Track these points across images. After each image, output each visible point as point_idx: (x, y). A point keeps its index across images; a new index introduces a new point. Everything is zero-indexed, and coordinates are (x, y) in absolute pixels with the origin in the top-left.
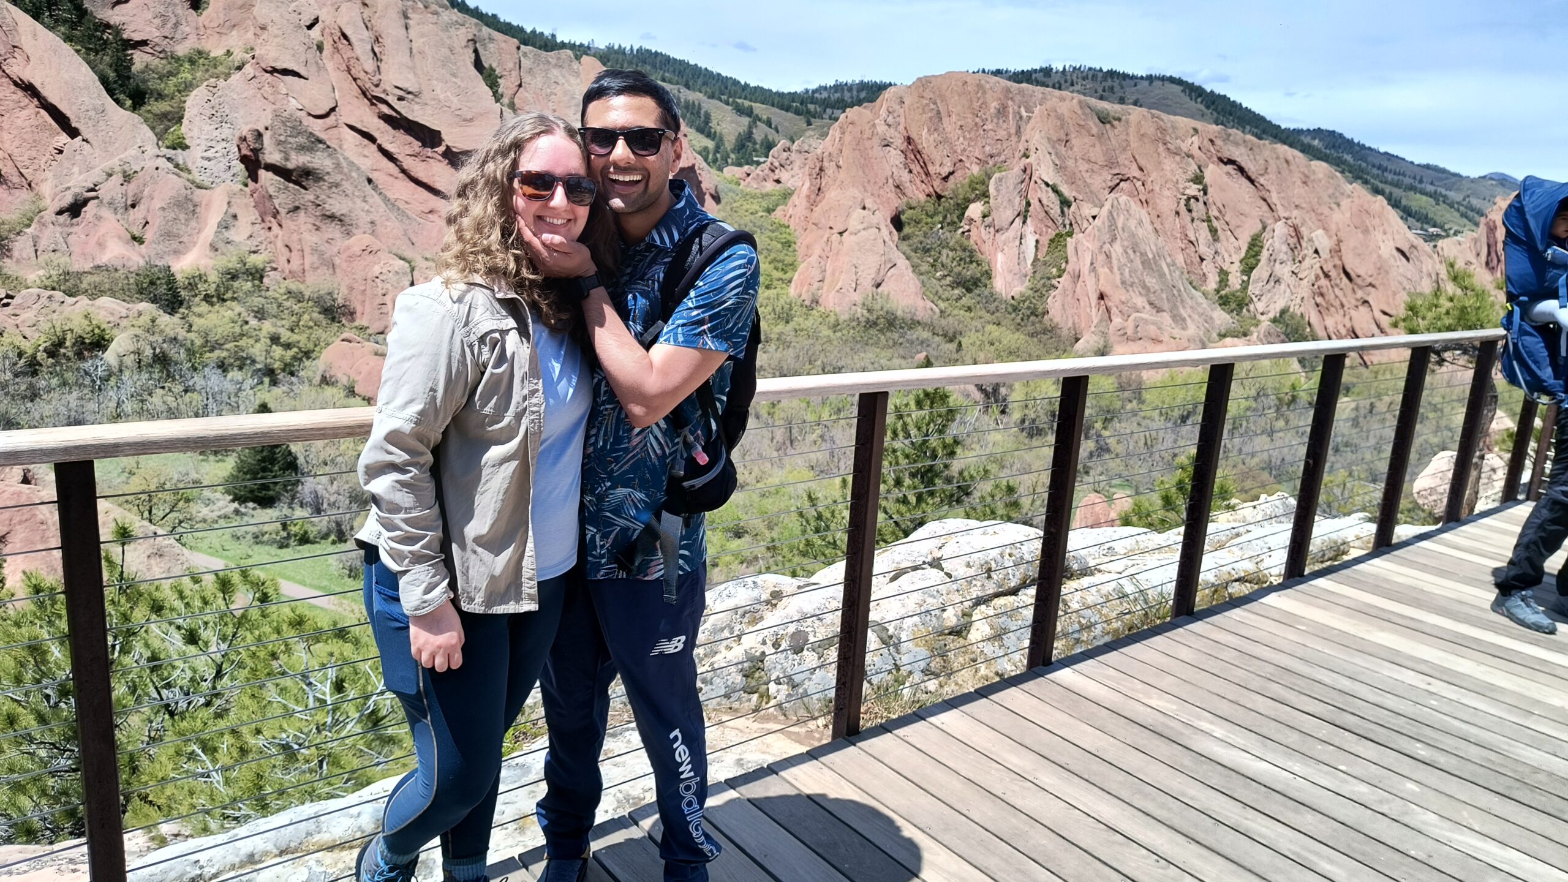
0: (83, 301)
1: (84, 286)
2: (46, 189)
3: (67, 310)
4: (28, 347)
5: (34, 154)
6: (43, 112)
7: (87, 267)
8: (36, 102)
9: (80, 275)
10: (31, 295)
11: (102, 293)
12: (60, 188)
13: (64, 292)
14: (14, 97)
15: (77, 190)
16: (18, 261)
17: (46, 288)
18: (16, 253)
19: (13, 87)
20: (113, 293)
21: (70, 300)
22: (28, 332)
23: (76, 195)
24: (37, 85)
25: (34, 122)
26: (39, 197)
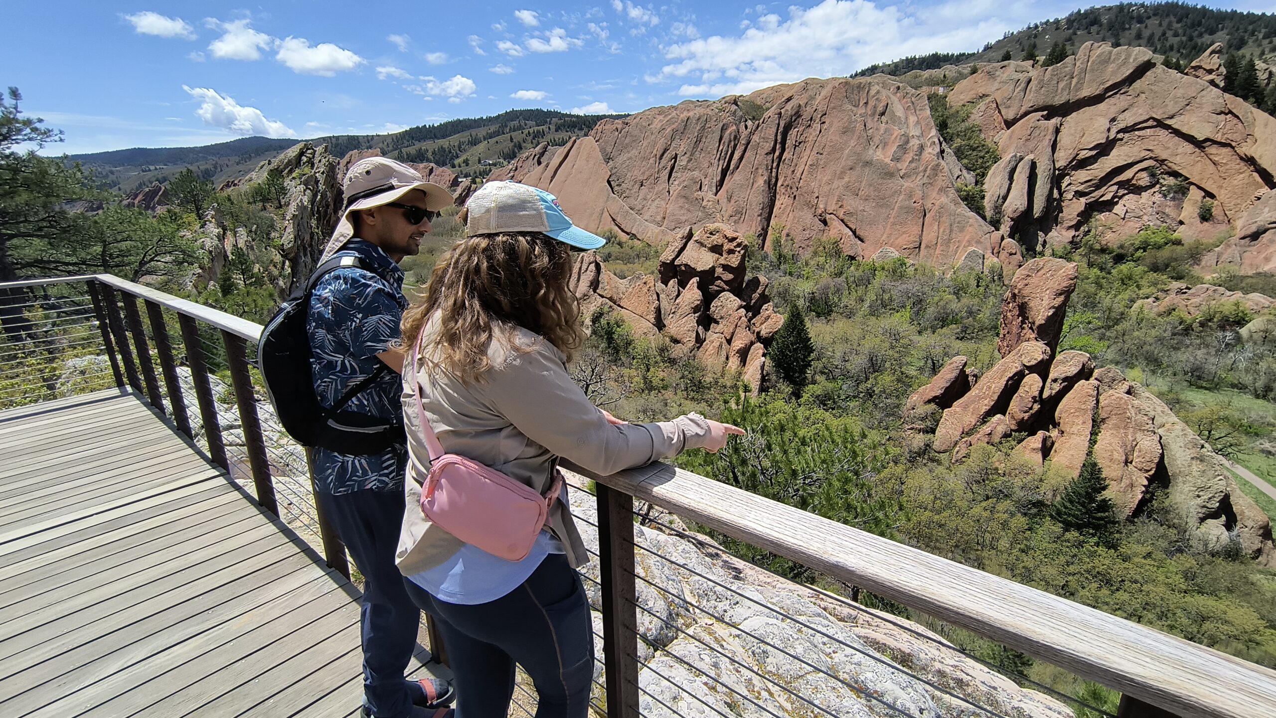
0: (1238, 295)
1: (1243, 285)
2: (1239, 224)
3: (1224, 299)
4: (1188, 319)
5: (1239, 201)
6: (1255, 174)
7: (1250, 273)
8: (1252, 168)
9: (1243, 278)
10: (1203, 288)
11: (1255, 290)
12: (1250, 222)
13: (1227, 288)
14: (1238, 167)
15: (1262, 223)
16: (1203, 268)
17: (1215, 285)
18: (1203, 263)
19: (1239, 161)
20: (1263, 291)
21: (1228, 293)
22: (1192, 310)
23: (1258, 227)
24: (1256, 157)
25: (1246, 181)
26: (1233, 228)
